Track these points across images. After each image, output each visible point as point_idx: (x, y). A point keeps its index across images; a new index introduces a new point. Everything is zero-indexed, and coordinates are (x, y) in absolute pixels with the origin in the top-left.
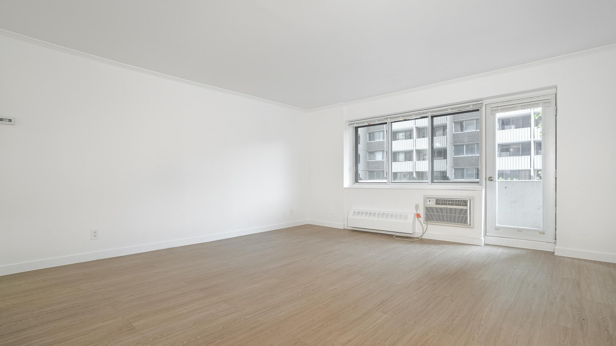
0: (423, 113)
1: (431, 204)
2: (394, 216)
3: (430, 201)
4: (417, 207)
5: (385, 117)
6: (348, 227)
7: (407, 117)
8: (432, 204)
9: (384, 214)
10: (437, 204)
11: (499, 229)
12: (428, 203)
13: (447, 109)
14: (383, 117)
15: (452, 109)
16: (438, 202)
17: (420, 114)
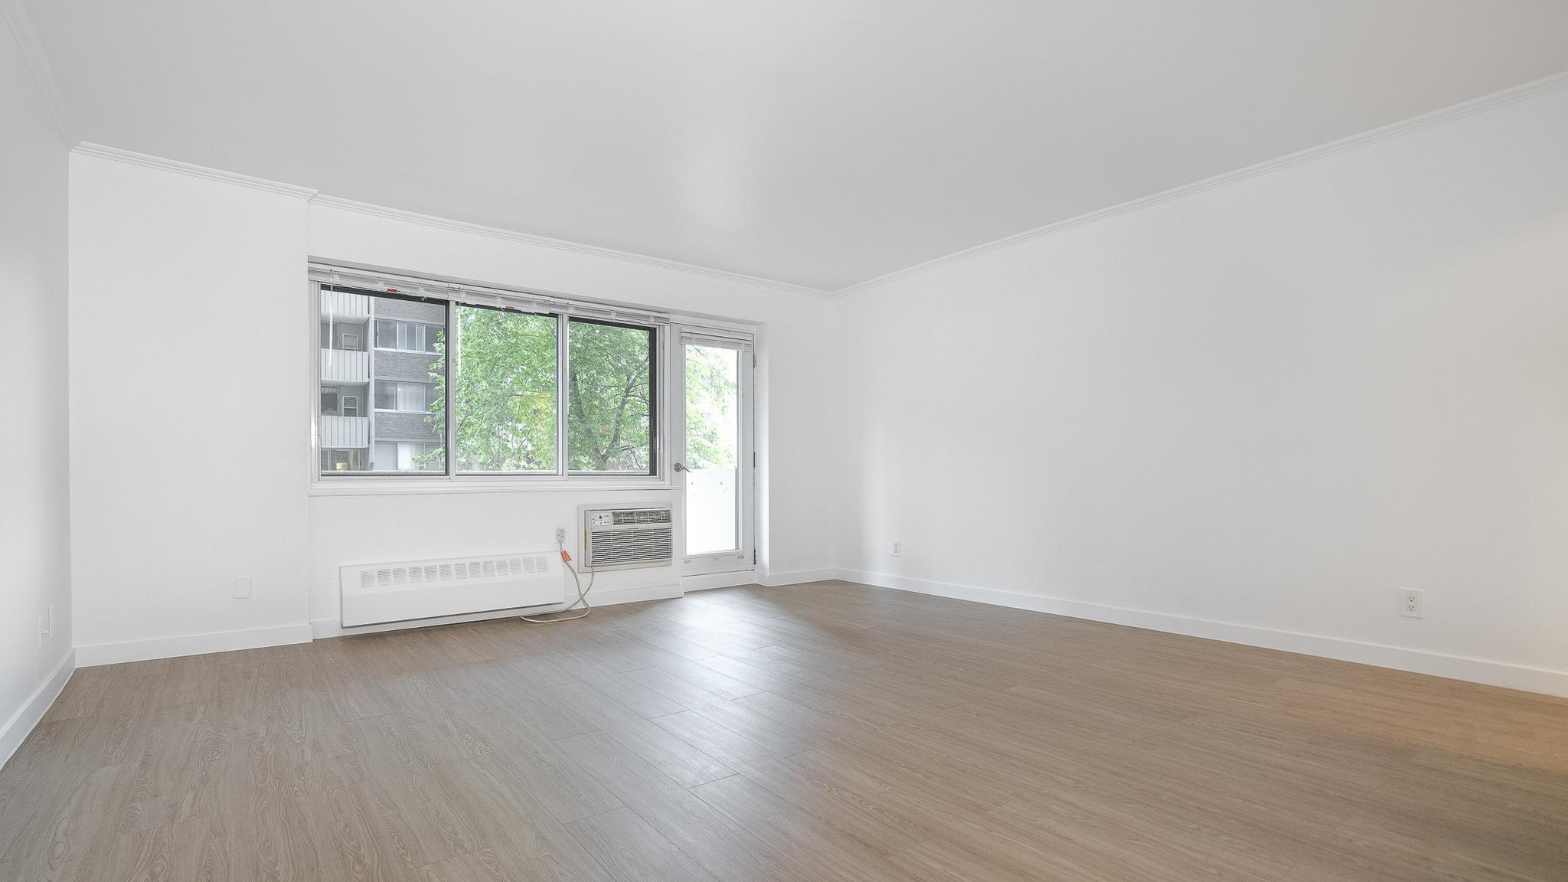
0: (554, 305)
1: (603, 524)
2: (509, 567)
3: (600, 518)
4: (561, 535)
5: (451, 285)
6: (343, 628)
7: (518, 304)
8: (606, 524)
9: (475, 565)
10: (617, 522)
11: (689, 562)
12: (598, 523)
13: (609, 312)
14: (446, 285)
15: (618, 314)
16: (619, 517)
17: (545, 304)
